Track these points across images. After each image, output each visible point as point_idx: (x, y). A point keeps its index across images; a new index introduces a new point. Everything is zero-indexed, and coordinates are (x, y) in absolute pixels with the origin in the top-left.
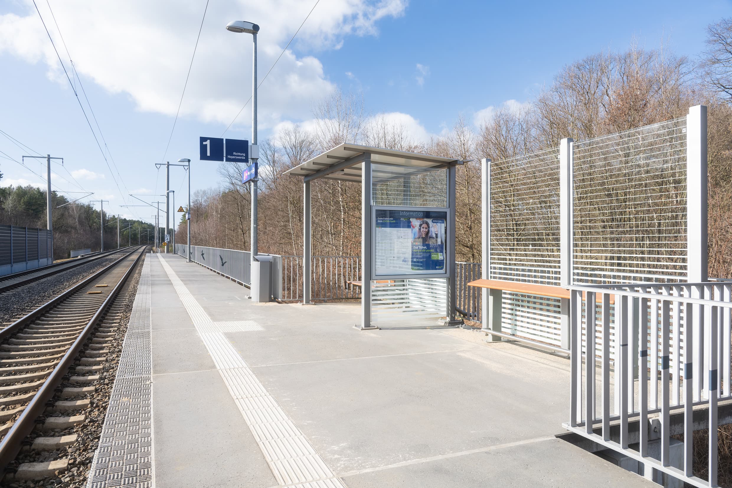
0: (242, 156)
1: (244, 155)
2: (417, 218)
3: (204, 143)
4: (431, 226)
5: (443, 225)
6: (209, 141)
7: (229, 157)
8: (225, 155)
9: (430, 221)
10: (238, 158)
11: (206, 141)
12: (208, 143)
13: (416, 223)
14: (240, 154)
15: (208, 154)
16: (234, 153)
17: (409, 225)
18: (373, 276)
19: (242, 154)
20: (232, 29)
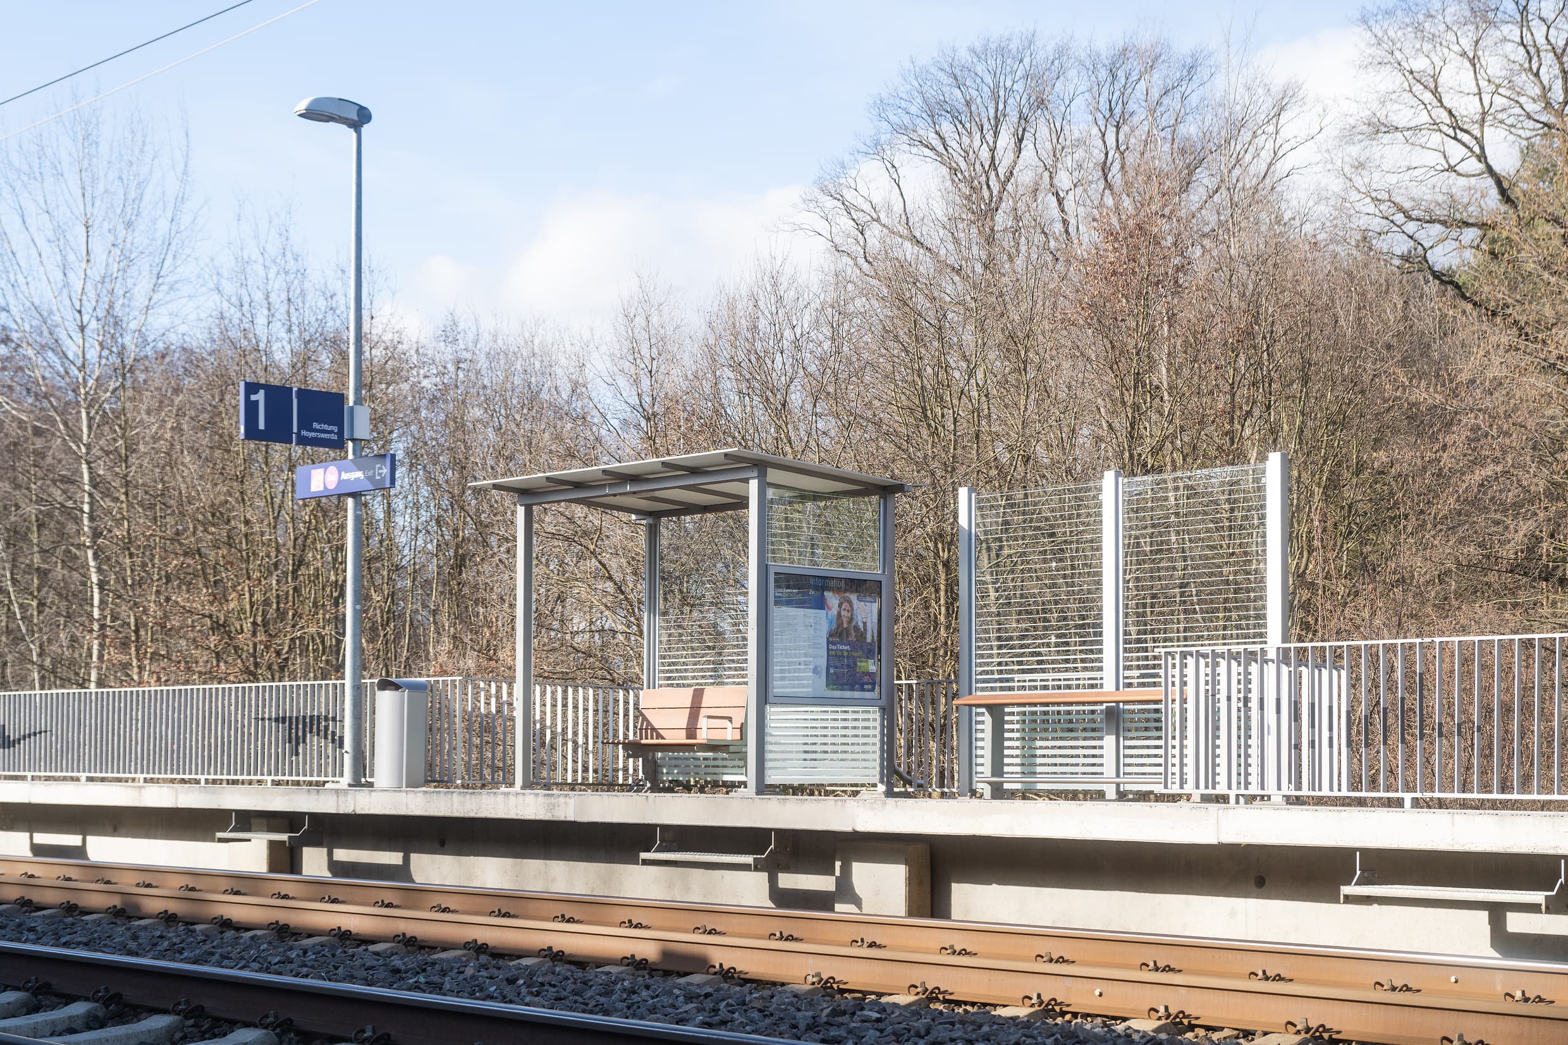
0: (331, 432)
1: (335, 428)
2: (837, 590)
3: (253, 398)
4: (855, 606)
5: (875, 606)
6: (262, 392)
7: (304, 433)
8: (295, 430)
9: (853, 597)
10: (323, 436)
11: (256, 392)
12: (260, 397)
13: (832, 599)
14: (326, 427)
15: (262, 426)
16: (316, 425)
17: (821, 604)
18: (771, 698)
19: (331, 428)
20: (315, 113)
